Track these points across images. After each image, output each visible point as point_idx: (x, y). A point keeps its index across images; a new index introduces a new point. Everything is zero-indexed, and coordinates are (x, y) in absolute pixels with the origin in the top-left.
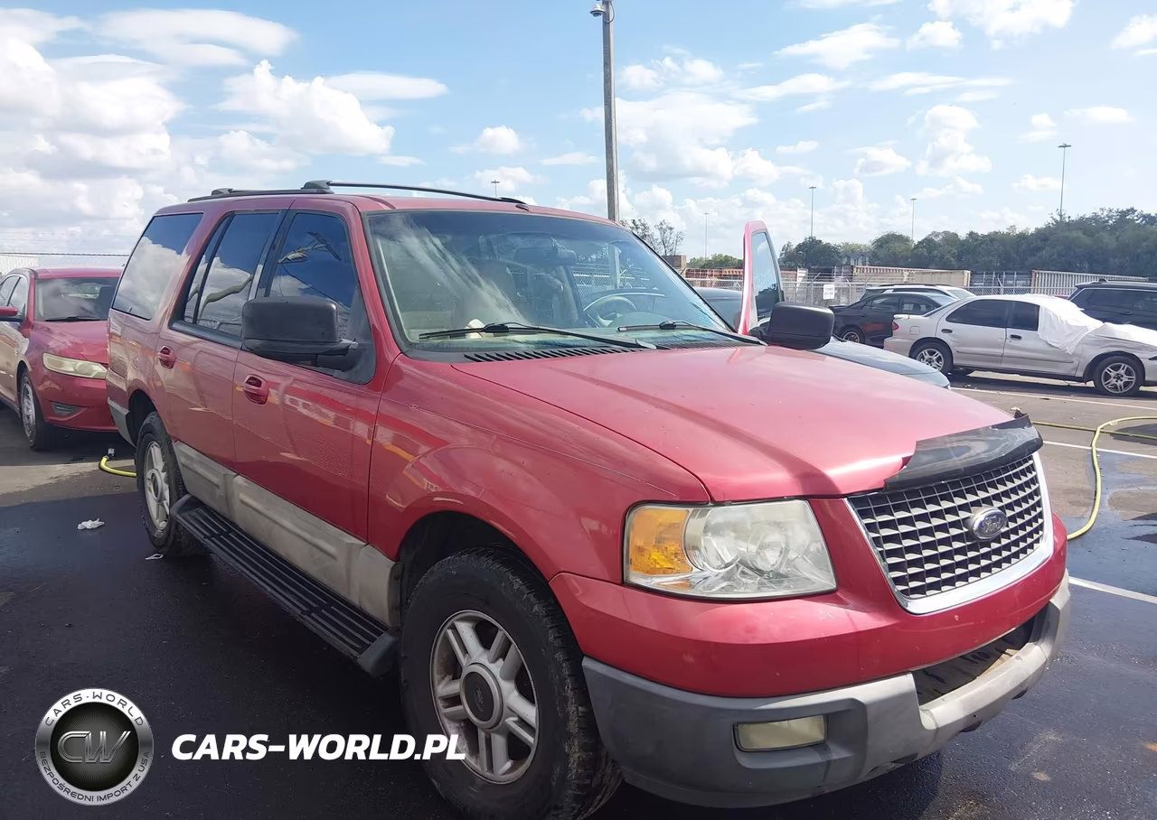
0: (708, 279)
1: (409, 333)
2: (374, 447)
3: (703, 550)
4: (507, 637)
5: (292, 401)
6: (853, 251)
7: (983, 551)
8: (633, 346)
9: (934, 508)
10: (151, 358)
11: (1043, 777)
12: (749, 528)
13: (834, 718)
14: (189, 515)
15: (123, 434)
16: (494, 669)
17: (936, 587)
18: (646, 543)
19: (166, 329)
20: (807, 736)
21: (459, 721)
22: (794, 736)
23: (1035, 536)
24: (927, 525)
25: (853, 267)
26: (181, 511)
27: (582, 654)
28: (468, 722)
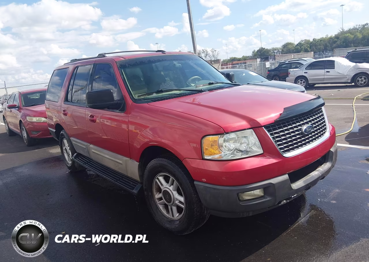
0: (228, 66)
1: (135, 96)
2: (129, 131)
3: (224, 147)
4: (173, 179)
5: (102, 120)
6: (275, 50)
7: (306, 137)
8: (201, 91)
9: (290, 127)
10: (60, 114)
11: (334, 202)
12: (237, 139)
13: (266, 188)
14: (78, 159)
15: (54, 138)
16: (170, 189)
17: (293, 149)
18: (208, 147)
19: (63, 104)
20: (259, 195)
21: (163, 205)
22: (255, 195)
23: (324, 131)
24: (288, 132)
25: (275, 56)
26: (75, 157)
27: (194, 181)
28: (165, 204)
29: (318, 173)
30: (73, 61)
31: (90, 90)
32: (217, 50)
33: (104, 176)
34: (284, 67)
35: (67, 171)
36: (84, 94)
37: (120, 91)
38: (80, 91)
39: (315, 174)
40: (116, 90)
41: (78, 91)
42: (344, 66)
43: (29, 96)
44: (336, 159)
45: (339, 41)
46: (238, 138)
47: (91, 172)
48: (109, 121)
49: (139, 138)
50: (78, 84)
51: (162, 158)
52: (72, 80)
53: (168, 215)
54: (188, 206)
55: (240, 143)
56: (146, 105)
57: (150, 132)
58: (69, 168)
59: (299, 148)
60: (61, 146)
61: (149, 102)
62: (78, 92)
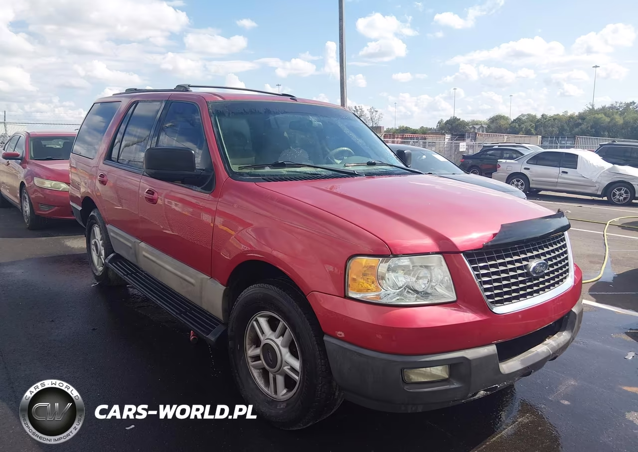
0: (396, 140)
1: (233, 167)
2: (215, 227)
3: (387, 280)
4: (284, 325)
5: (168, 202)
6: (477, 124)
7: (535, 282)
8: (352, 175)
9: (509, 259)
10: (94, 181)
11: (566, 403)
12: (411, 269)
13: (454, 367)
14: (115, 264)
15: (78, 221)
16: (277, 342)
17: (509, 300)
18: (357, 276)
19: (102, 164)
20: (439, 376)
21: (259, 369)
22: (433, 375)
23: (564, 275)
24: (505, 268)
25: (476, 133)
26: (111, 261)
27: (323, 334)
28: (264, 369)
29: (547, 349)
30: (129, 91)
31: (154, 145)
32: (380, 111)
33: (157, 301)
34: (490, 155)
35: (93, 283)
36: (142, 151)
37: (207, 154)
38: (135, 145)
39: (541, 349)
40: (201, 152)
41: (132, 145)
42: (594, 166)
43: (43, 143)
44: (579, 327)
45: (586, 124)
46: (413, 266)
47: (136, 289)
48: (180, 204)
49: (232, 242)
50: (134, 133)
51: (269, 284)
52: (122, 124)
53: (266, 389)
54: (307, 379)
55: (416, 277)
56: (252, 185)
57: (252, 233)
58: (97, 278)
59: (521, 299)
60: (89, 237)
61: (259, 181)
62: (131, 147)
